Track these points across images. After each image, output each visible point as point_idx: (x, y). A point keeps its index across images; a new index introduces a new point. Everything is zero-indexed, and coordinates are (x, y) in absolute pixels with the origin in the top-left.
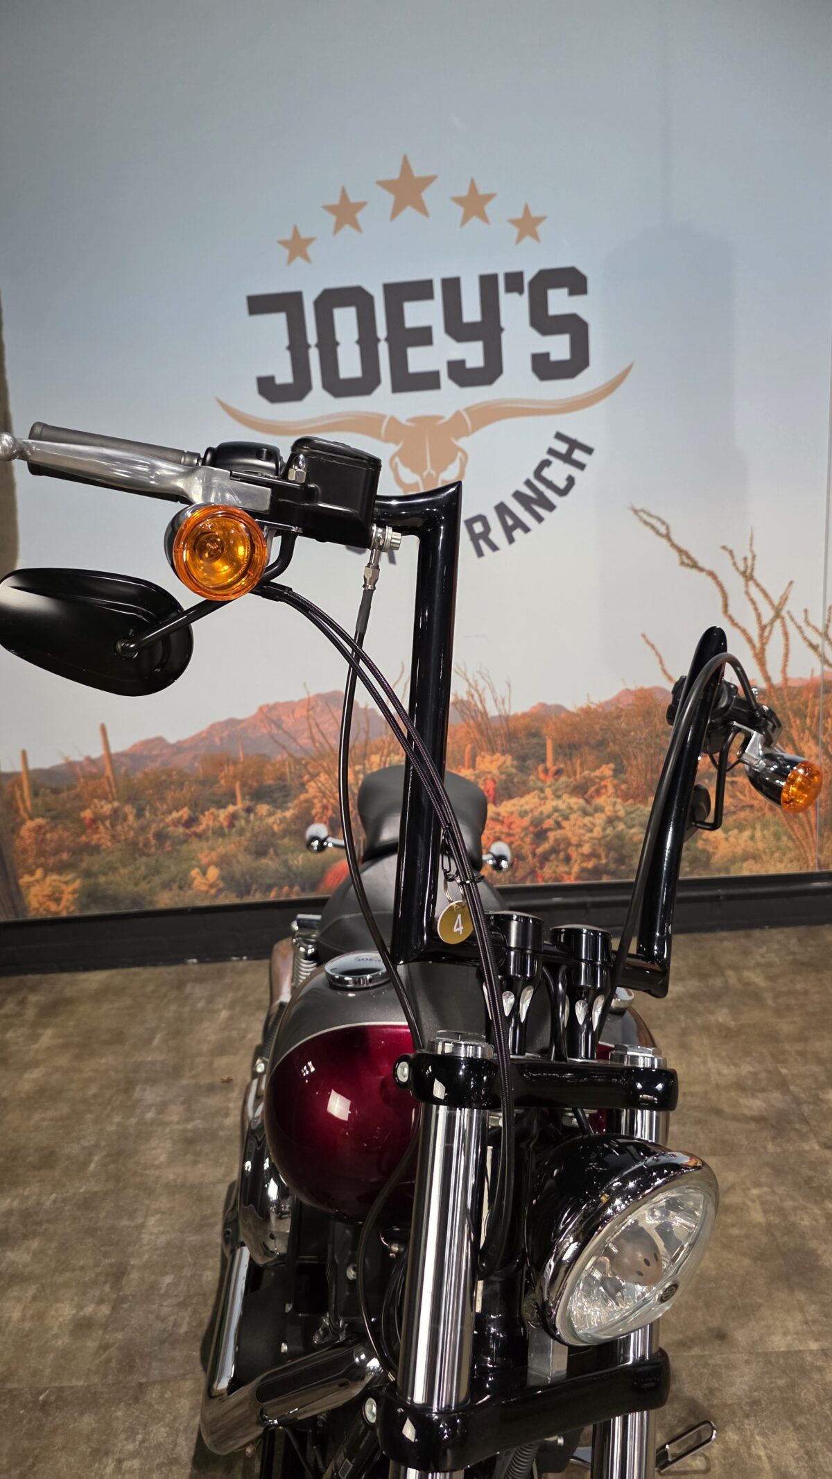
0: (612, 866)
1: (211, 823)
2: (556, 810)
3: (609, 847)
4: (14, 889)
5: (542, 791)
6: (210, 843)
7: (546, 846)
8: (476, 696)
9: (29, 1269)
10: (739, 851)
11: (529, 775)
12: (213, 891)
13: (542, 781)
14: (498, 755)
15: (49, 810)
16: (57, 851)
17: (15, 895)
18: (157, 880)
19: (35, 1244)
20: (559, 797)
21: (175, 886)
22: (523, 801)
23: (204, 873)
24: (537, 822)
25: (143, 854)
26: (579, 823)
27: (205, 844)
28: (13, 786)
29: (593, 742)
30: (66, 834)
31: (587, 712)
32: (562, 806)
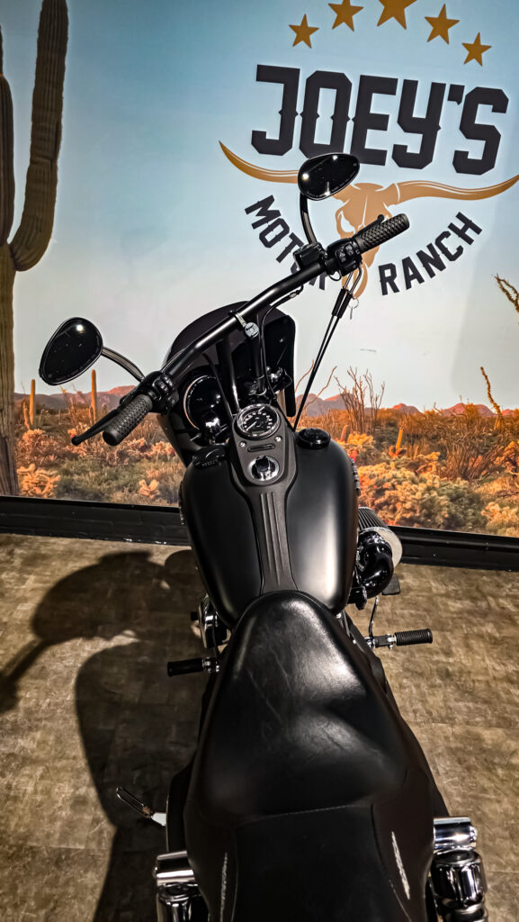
0: (422, 519)
1: (159, 451)
2: (394, 477)
3: (423, 506)
4: (12, 475)
5: (388, 463)
6: (156, 464)
7: (382, 499)
8: (359, 392)
9: (36, 754)
10: (507, 520)
11: (382, 451)
12: (152, 497)
13: (390, 457)
14: (364, 435)
15: (46, 425)
16: (47, 454)
17: (12, 479)
18: (114, 484)
19: (38, 735)
20: (398, 469)
21: (126, 490)
22: (374, 468)
23: (148, 484)
24: (380, 483)
25: (108, 464)
26: (407, 488)
27: (152, 464)
28: (22, 404)
29: (430, 435)
30: (55, 442)
31: (431, 414)
32: (399, 475)
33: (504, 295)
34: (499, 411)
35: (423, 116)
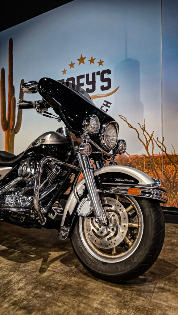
33: (122, 119)
34: (129, 156)
35: (92, 80)
